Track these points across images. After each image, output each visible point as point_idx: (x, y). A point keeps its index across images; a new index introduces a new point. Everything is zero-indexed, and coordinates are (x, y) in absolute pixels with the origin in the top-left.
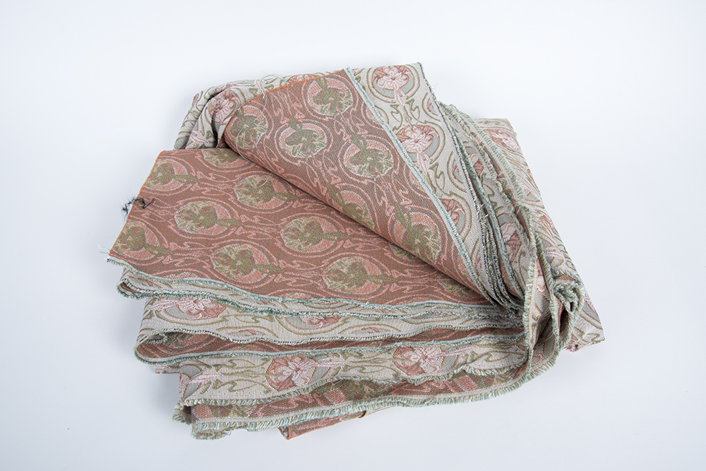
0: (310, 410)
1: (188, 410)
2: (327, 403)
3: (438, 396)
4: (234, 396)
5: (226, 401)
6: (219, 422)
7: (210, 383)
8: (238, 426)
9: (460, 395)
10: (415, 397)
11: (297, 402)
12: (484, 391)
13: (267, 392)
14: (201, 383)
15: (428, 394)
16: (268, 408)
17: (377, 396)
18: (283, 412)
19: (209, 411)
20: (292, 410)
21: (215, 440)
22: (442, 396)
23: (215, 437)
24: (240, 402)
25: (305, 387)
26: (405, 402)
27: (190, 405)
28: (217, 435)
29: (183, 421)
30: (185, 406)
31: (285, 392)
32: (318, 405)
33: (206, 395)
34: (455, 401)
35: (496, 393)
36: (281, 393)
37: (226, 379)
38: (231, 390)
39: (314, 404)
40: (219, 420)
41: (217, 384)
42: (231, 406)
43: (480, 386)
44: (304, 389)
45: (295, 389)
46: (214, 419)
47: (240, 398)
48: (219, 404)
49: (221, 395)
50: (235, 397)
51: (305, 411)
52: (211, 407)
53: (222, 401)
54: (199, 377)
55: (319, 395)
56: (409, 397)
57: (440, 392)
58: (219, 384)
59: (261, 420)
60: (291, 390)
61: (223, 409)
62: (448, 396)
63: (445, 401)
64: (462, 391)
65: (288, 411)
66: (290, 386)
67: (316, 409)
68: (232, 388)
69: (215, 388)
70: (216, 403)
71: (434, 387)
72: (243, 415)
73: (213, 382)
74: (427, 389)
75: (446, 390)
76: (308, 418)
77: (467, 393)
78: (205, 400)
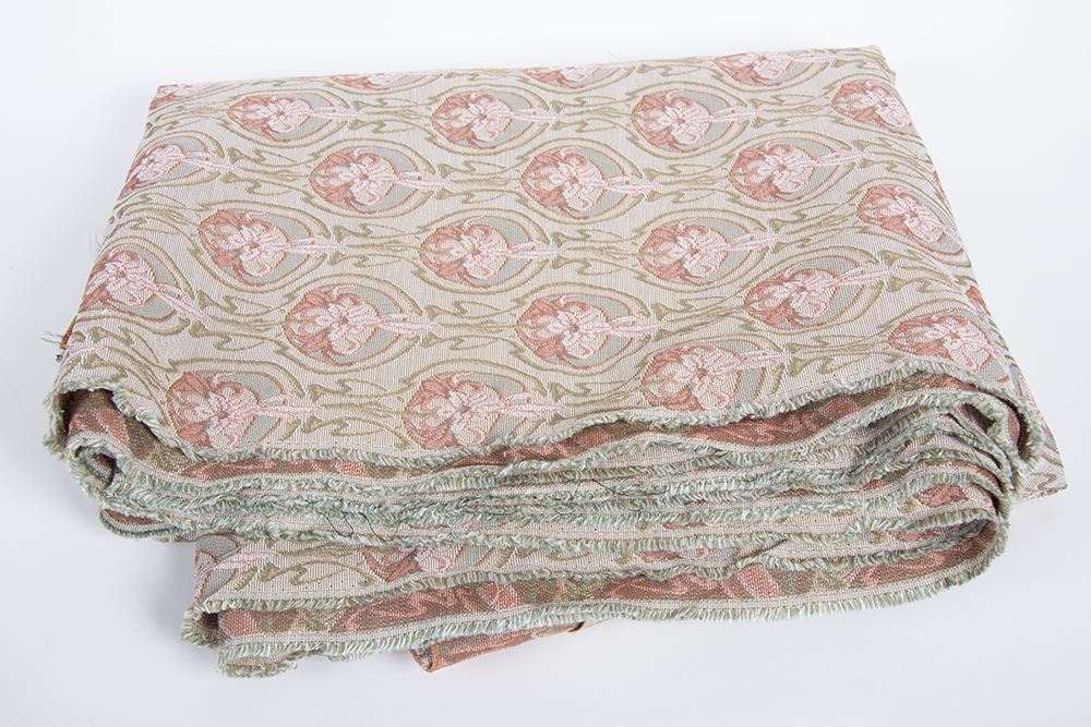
0: (450, 619)
1: (210, 620)
2: (483, 607)
3: (703, 604)
4: (301, 592)
5: (285, 602)
6: (268, 644)
7: (255, 569)
8: (308, 649)
9: (744, 605)
10: (655, 604)
11: (424, 603)
12: (792, 601)
13: (366, 584)
14: (236, 570)
15: (683, 598)
16: (367, 615)
17: (581, 598)
18: (395, 622)
19: (251, 621)
20: (414, 619)
21: (265, 678)
22: (710, 604)
23: (266, 673)
24: (311, 603)
25: (441, 575)
26: (635, 614)
27: (215, 611)
28: (269, 668)
29: (202, 643)
30: (205, 613)
31: (401, 582)
32: (465, 611)
33: (247, 593)
34: (734, 616)
35: (814, 609)
36: (392, 585)
37: (287, 562)
38: (295, 582)
39: (458, 609)
40: (269, 638)
41: (269, 573)
42: (294, 612)
43: (785, 591)
44: (437, 579)
45: (420, 576)
46: (260, 637)
47: (311, 595)
48: (270, 609)
49: (276, 592)
50: (302, 595)
51: (438, 621)
52: (255, 614)
53: (276, 602)
54: (234, 558)
55: (468, 590)
56: (644, 604)
57: (706, 595)
58: (273, 573)
59: (353, 637)
60: (412, 578)
61: (280, 618)
62: (723, 604)
63: (715, 614)
64: (750, 597)
65: (405, 622)
66: (411, 572)
67: (461, 618)
68: (296, 578)
69: (264, 579)
70: (264, 606)
71: (694, 585)
72: (319, 627)
73: (260, 568)
74: (682, 589)
75: (718, 593)
76: (444, 635)
77: (758, 602)
78: (244, 601)
